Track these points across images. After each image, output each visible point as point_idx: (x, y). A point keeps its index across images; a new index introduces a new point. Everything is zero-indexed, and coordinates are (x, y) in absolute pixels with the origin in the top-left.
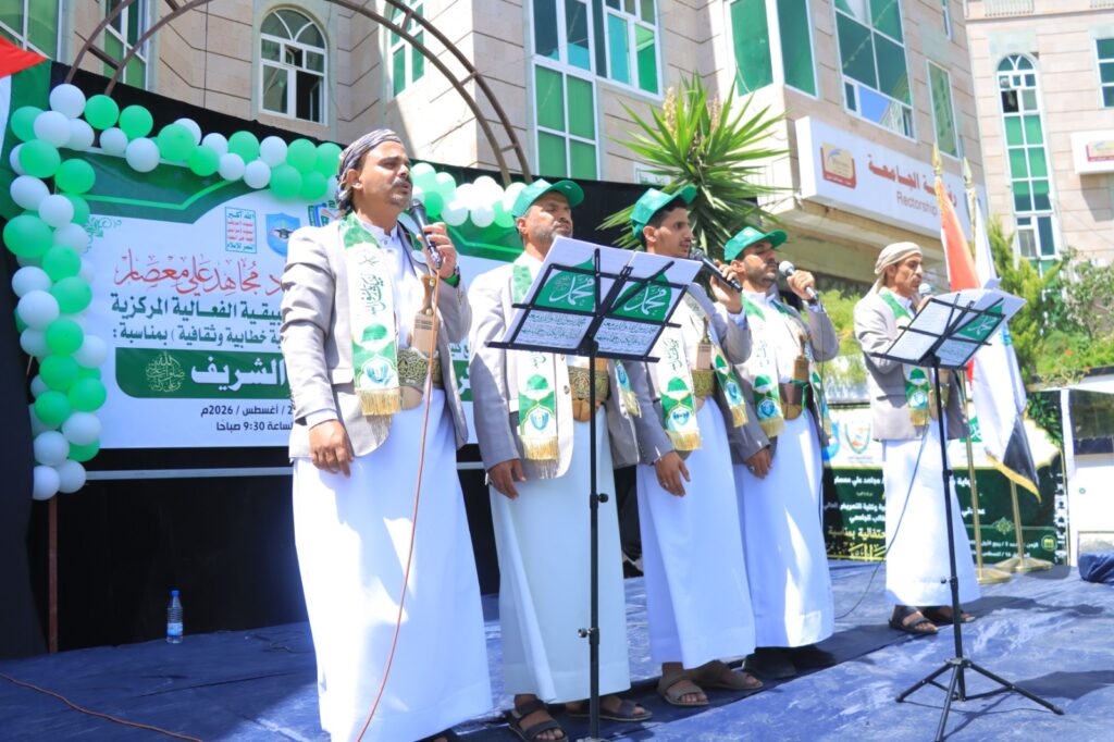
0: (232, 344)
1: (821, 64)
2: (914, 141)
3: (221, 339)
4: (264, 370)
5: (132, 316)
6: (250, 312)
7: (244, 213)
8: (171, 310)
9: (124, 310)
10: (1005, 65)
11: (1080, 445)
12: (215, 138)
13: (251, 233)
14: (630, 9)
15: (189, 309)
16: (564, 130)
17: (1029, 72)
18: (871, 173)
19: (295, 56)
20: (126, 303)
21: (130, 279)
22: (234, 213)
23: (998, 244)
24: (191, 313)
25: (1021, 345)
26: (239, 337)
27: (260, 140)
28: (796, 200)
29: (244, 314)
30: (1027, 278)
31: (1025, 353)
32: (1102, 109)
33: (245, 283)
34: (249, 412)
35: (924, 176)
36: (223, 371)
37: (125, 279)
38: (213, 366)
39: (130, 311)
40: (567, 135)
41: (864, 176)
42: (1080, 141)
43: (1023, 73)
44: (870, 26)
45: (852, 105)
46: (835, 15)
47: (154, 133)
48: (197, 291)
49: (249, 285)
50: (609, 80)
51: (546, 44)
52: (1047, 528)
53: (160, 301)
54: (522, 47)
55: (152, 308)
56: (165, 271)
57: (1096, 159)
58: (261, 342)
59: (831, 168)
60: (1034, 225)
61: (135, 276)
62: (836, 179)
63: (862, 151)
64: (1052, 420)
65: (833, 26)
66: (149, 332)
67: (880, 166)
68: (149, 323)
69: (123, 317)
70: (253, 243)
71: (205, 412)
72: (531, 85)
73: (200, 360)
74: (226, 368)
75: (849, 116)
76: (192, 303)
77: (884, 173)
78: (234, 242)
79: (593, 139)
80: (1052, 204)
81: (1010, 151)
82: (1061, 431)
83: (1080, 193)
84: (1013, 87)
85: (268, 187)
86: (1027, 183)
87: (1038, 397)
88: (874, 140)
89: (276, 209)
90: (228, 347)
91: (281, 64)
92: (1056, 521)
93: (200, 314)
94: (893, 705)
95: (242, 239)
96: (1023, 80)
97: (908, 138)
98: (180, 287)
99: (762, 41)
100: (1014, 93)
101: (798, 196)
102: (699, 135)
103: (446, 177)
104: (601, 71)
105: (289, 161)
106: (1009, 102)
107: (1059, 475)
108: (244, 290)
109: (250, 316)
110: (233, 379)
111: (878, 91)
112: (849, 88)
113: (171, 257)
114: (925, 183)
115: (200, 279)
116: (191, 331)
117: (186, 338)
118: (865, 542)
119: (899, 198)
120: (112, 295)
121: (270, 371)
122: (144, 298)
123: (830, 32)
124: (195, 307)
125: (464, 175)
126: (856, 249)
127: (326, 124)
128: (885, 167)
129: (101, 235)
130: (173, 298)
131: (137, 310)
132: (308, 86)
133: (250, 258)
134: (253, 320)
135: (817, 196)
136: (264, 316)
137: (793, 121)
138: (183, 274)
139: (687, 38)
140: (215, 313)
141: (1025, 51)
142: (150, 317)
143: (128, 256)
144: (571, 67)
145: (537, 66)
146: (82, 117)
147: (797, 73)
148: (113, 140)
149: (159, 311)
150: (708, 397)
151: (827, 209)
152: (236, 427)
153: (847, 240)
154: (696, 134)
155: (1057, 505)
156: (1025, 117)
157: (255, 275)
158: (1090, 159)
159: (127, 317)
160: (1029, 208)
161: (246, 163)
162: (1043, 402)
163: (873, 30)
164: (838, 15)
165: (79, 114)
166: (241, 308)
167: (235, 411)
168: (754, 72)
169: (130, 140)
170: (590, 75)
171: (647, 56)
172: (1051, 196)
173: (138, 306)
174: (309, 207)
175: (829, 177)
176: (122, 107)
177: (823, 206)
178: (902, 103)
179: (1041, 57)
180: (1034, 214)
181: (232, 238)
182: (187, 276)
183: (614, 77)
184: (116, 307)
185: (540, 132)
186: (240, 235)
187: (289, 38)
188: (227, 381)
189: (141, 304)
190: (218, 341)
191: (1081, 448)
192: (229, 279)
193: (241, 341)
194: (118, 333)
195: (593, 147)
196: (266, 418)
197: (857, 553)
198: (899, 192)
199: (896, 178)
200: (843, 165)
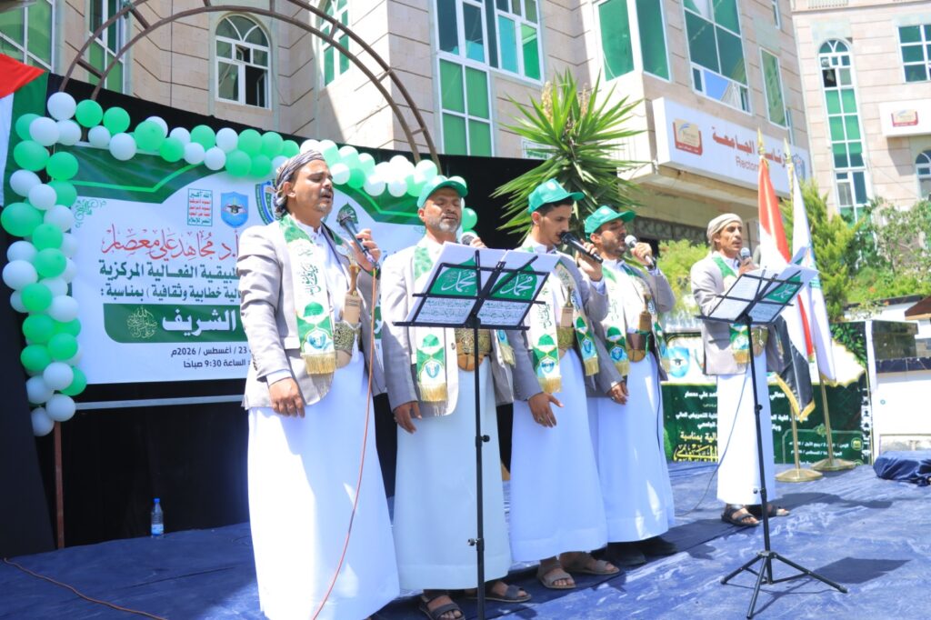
0: (194, 298)
1: (673, 53)
2: (750, 114)
3: (185, 295)
4: (220, 319)
5: (116, 278)
6: (207, 273)
7: (204, 193)
8: (146, 271)
9: (110, 273)
10: (825, 48)
11: (880, 365)
12: (180, 132)
13: (208, 209)
14: (517, 11)
15: (160, 271)
16: (464, 112)
17: (844, 54)
18: (715, 142)
19: (244, 54)
20: (111, 268)
21: (113, 248)
22: (196, 194)
23: (815, 203)
24: (162, 275)
25: (834, 284)
26: (200, 293)
27: (216, 131)
28: (653, 166)
29: (204, 275)
30: (839, 229)
31: (838, 291)
32: (904, 84)
33: (202, 250)
34: (209, 352)
36: (187, 321)
37: (110, 248)
38: (179, 317)
39: (114, 274)
40: (467, 116)
41: (709, 143)
42: (886, 111)
43: (840, 55)
44: (712, 21)
45: (698, 87)
46: (684, 13)
47: (131, 129)
48: (165, 257)
49: (206, 252)
50: (501, 70)
51: (449, 42)
52: (855, 432)
53: (137, 265)
54: (428, 44)
55: (131, 271)
56: (141, 241)
57: (900, 124)
58: (216, 296)
59: (681, 139)
60: (850, 179)
61: (117, 246)
62: (686, 148)
63: (706, 124)
64: (859, 345)
65: (683, 23)
66: (129, 291)
67: (723, 137)
68: (129, 283)
69: (109, 279)
70: (210, 217)
71: (174, 353)
72: (436, 76)
73: (169, 312)
74: (190, 318)
75: (696, 95)
76: (163, 267)
77: (725, 141)
78: (194, 217)
79: (488, 118)
80: (864, 162)
81: (831, 118)
82: (865, 354)
83: (887, 152)
84: (832, 66)
85: (223, 169)
86: (844, 144)
87: (848, 326)
88: (717, 115)
89: (229, 189)
90: (191, 301)
91: (233, 61)
92: (862, 426)
93: (169, 275)
94: (718, 586)
95: (201, 215)
96: (840, 61)
97: (745, 112)
98: (153, 255)
99: (625, 36)
100: (833, 71)
101: (654, 161)
102: (571, 120)
103: (367, 157)
104: (494, 63)
105: (239, 147)
106: (829, 80)
107: (864, 389)
108: (202, 256)
109: (207, 277)
110: (195, 327)
111: (720, 75)
112: (697, 73)
113: (145, 230)
115: (169, 248)
116: (162, 289)
117: (158, 295)
118: (710, 444)
119: (738, 162)
120: (100, 261)
121: (224, 320)
122: (125, 263)
123: (680, 27)
124: (165, 269)
125: (381, 155)
126: (705, 203)
127: (270, 108)
128: (726, 137)
129: (90, 213)
130: (148, 263)
131: (119, 273)
132: (255, 77)
133: (207, 230)
134: (210, 279)
135: (671, 162)
136: (219, 276)
137: (651, 101)
138: (155, 244)
139: (564, 33)
140: (181, 274)
141: (841, 37)
142: (130, 278)
143: (112, 230)
144: (469, 60)
145: (441, 60)
146: (74, 118)
147: (653, 61)
148: (99, 136)
149: (137, 274)
150: (569, 349)
151: (679, 173)
152: (199, 365)
153: (697, 195)
154: (568, 119)
155: (863, 414)
156: (842, 91)
157: (210, 244)
158: (894, 124)
159: (112, 279)
160: (846, 165)
161: (206, 151)
162: (852, 331)
163: (715, 24)
164: (687, 13)
165: (71, 116)
166: (200, 270)
167: (197, 352)
168: (619, 61)
169: (112, 135)
170: (485, 66)
171: (531, 48)
172: (864, 155)
173: (121, 270)
174: (257, 185)
175: (681, 147)
176: (105, 109)
177: (676, 170)
178: (739, 84)
179: (854, 41)
180: (850, 170)
181: (193, 214)
182: (158, 245)
183: (504, 67)
184: (103, 271)
185: (444, 114)
186: (199, 212)
187: (239, 39)
188: (190, 328)
189: (122, 267)
190: (183, 297)
191: (882, 368)
192: (190, 248)
193: (201, 296)
194: (105, 292)
195: (488, 125)
196: (222, 357)
197: (704, 453)
198: (738, 157)
199: (736, 146)
200: (692, 136)
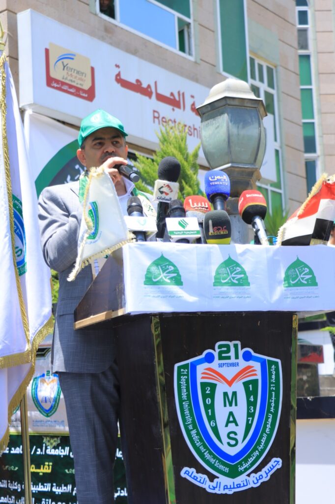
2: (192, 59)
18: (119, 86)
35: (192, 97)
41: (105, 85)
62: (65, 87)
77: (137, 87)
97: (181, 53)
114: (193, 104)
119: (155, 117)
128: (138, 81)
137: (16, 14)
175: (55, 85)
178: (177, 15)
198: (154, 111)
199: (154, 96)
200: (78, 72)
